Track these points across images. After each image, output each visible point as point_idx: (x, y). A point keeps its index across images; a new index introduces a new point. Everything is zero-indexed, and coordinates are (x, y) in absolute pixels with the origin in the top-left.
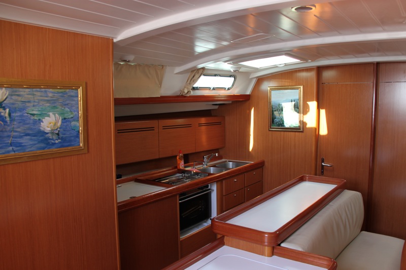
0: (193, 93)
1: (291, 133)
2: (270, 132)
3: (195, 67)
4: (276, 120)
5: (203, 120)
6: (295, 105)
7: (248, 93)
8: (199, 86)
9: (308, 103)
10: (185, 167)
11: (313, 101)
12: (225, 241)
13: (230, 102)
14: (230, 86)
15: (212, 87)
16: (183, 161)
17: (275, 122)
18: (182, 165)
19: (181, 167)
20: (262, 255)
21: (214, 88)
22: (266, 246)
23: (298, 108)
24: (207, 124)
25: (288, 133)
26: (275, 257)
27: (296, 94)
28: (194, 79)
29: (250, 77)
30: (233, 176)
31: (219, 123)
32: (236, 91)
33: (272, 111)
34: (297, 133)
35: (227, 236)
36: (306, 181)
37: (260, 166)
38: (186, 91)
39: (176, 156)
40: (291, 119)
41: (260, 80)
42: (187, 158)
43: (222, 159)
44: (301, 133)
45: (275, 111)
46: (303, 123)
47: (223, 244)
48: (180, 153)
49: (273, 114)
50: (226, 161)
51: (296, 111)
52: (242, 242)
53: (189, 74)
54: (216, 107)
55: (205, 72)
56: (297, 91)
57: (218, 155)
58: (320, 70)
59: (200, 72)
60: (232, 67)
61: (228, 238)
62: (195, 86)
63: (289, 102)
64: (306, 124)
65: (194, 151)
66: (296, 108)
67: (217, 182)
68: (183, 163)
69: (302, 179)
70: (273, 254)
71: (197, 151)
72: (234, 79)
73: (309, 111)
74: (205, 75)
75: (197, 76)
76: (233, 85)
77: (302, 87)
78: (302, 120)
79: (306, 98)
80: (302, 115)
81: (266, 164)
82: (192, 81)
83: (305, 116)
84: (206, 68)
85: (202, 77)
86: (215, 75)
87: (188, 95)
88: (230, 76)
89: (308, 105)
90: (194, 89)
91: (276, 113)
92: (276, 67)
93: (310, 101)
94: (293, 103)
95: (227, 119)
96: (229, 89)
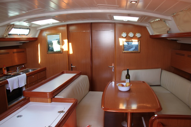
0: (9, 37)
1: (57, 54)
2: (48, 54)
3: (9, 24)
4: (50, 48)
5: (15, 50)
6: (58, 41)
7: (37, 37)
8: (12, 33)
9: (64, 40)
10: (7, 73)
11: (66, 39)
12: (30, 100)
13: (28, 41)
14: (27, 33)
15: (18, 34)
16: (6, 70)
17: (50, 49)
18: (6, 72)
19: (5, 73)
20: (47, 103)
21: (19, 34)
22: (48, 98)
23: (59, 43)
24: (17, 52)
25: (56, 54)
26: (53, 103)
27: (59, 36)
28: (9, 30)
29: (37, 29)
30: (32, 75)
31: (23, 52)
32: (30, 36)
33: (48, 45)
34: (60, 54)
35: (31, 97)
36: (64, 73)
37: (44, 70)
38: (5, 36)
39: (2, 68)
40: (56, 48)
41: (42, 31)
42: (8, 69)
43: (26, 68)
44: (61, 54)
45: (49, 44)
46: (62, 49)
47: (30, 101)
48: (4, 66)
49: (48, 46)
50: (28, 69)
51: (59, 44)
52: (38, 99)
53: (6, 27)
54: (21, 44)
55: (14, 27)
56: (59, 35)
57: (24, 66)
58: (68, 26)
59: (12, 26)
60: (28, 24)
61: (31, 98)
62: (10, 33)
63: (55, 40)
64: (63, 49)
65: (11, 65)
66: (59, 42)
68: (6, 71)
69: (63, 73)
70: (52, 101)
71: (13, 65)
72: (29, 30)
73: (64, 44)
74: (14, 28)
75: (10, 28)
76: (29, 33)
77: (61, 33)
78: (61, 48)
79: (63, 38)
80: (61, 46)
81: (47, 69)
82: (8, 31)
83: (63, 46)
84: (15, 24)
85: (13, 29)
86: (20, 28)
87: (6, 38)
88: (27, 29)
89: (63, 41)
90: (9, 35)
91: (50, 46)
92: (48, 24)
94: (57, 40)
95: (27, 49)
96: (27, 35)
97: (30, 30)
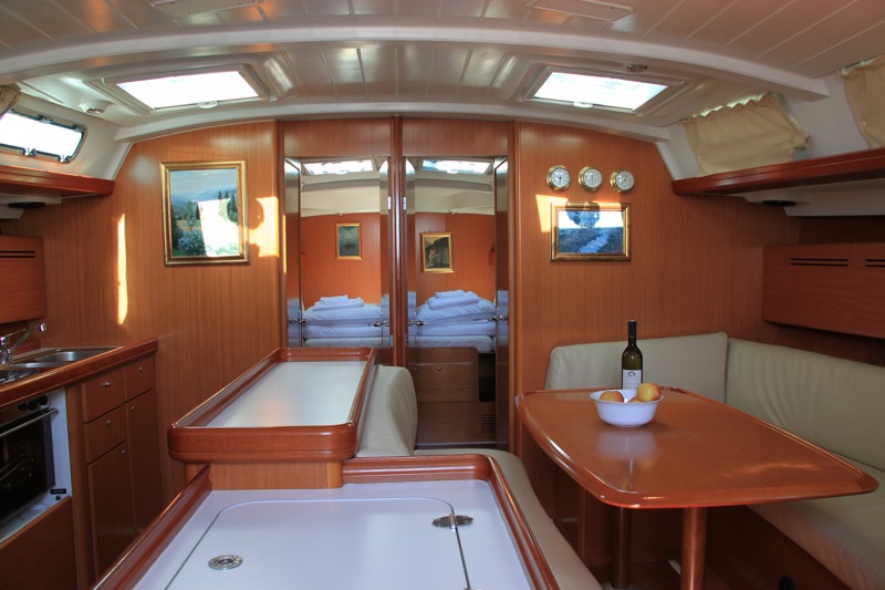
1: (222, 268)
2: (170, 269)
4: (182, 239)
6: (229, 205)
7: (109, 176)
9: (260, 200)
11: (269, 195)
14: (71, 152)
15: (29, 146)
17: (180, 245)
21: (32, 152)
23: (235, 210)
27: (229, 178)
29: (117, 138)
31: (29, 255)
32: (80, 169)
33: (173, 220)
37: (148, 352)
40: (219, 235)
41: (141, 146)
44: (243, 268)
45: (180, 219)
49: (174, 226)
51: (231, 219)
54: (17, 214)
55: (19, 104)
56: (235, 172)
58: (280, 127)
59: (10, 96)
63: (213, 198)
64: (257, 249)
66: (233, 212)
67: (67, 387)
73: (261, 219)
74: (15, 111)
76: (77, 152)
77: (243, 163)
78: (246, 240)
79: (255, 190)
80: (245, 229)
81: (162, 346)
83: (252, 232)
86: (40, 118)
88: (74, 127)
89: (258, 204)
91: (183, 225)
92: (194, 110)
93: (262, 196)
94: (226, 201)
95: (48, 245)
96: (68, 160)
97: (83, 134)
